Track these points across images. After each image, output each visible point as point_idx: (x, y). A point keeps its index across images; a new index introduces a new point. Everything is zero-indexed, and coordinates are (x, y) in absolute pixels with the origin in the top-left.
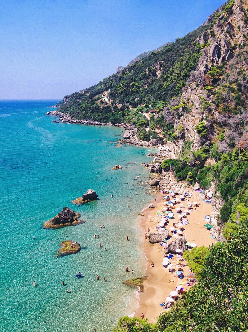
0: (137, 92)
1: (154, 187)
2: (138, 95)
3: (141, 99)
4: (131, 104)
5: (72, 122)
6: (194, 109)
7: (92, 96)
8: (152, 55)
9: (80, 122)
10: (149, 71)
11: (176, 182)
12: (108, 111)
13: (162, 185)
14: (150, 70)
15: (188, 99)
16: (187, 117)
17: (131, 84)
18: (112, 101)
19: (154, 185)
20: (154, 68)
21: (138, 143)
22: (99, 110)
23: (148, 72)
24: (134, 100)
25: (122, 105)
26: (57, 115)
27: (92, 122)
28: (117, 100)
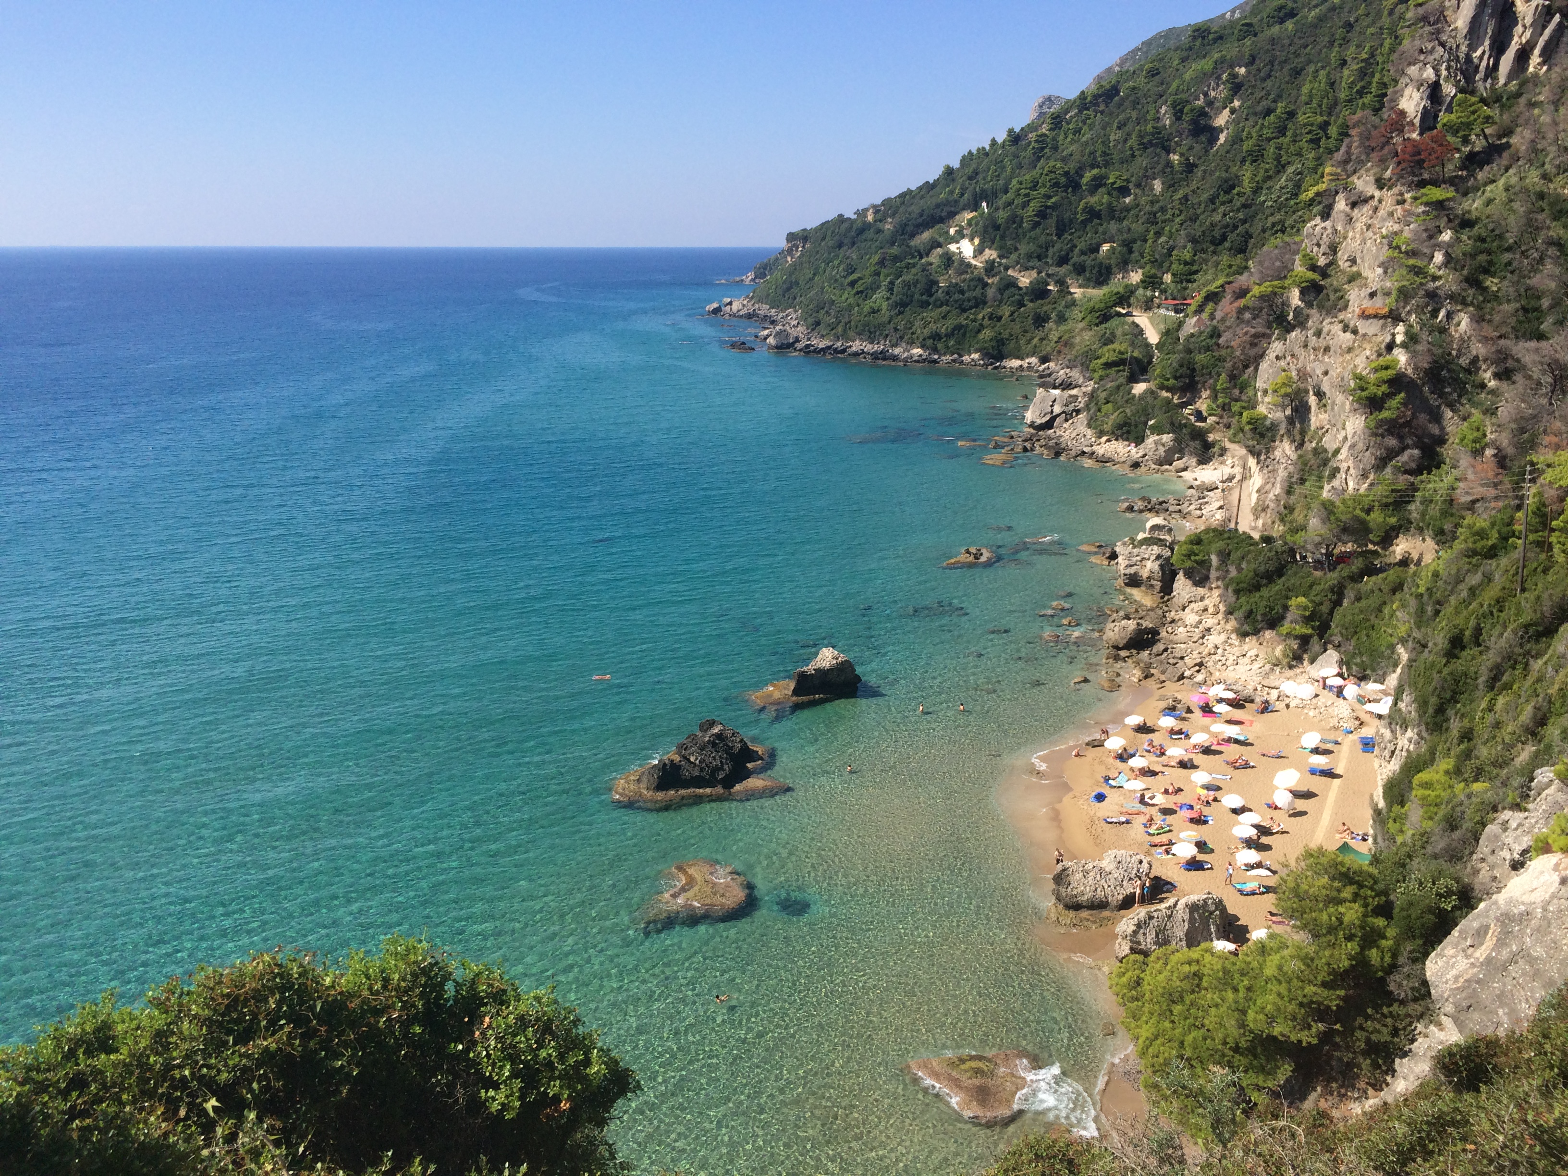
0: (1113, 213)
1: (1123, 653)
2: (1113, 227)
3: (1128, 246)
4: (1079, 270)
5: (808, 351)
6: (1356, 298)
7: (907, 231)
8: (1194, 38)
9: (843, 351)
10: (1175, 115)
11: (1234, 636)
12: (969, 300)
13: (1166, 650)
14: (1181, 111)
15: (1334, 249)
16: (1318, 334)
17: (1088, 176)
18: (990, 254)
19: (1127, 647)
20: (1200, 102)
21: (1086, 449)
22: (931, 295)
23: (1168, 122)
24: (1096, 249)
25: (1039, 273)
26: (749, 316)
27: (897, 351)
28: (1016, 249)
